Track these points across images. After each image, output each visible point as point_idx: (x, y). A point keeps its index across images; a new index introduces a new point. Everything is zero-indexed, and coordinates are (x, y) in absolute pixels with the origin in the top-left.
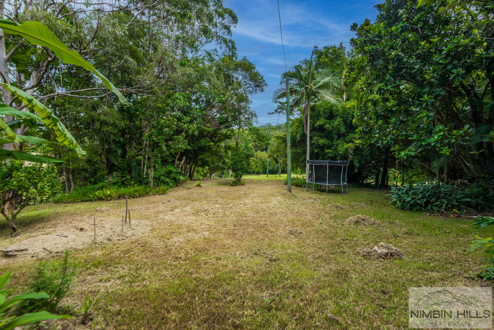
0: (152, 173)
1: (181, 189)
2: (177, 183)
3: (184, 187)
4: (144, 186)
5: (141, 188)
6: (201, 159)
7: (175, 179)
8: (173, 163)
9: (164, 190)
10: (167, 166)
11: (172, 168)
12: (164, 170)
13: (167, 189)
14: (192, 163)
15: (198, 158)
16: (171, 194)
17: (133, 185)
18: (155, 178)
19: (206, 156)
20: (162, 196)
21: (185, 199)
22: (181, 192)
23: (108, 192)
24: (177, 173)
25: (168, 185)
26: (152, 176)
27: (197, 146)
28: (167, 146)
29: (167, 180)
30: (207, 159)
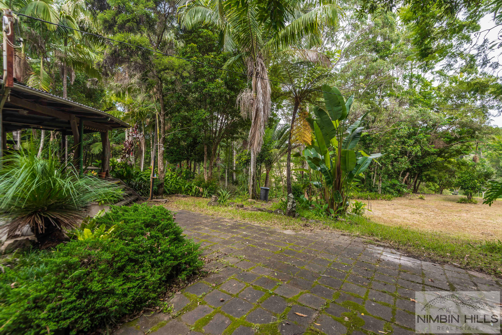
0: (380, 185)
1: (404, 199)
2: (400, 194)
3: (407, 198)
4: (375, 193)
5: (373, 194)
6: (426, 175)
7: (399, 191)
8: (397, 178)
9: (389, 198)
10: (392, 180)
11: (396, 182)
12: (389, 182)
13: (392, 197)
14: (416, 178)
15: (423, 174)
16: (396, 201)
17: (366, 191)
18: (382, 188)
19: (431, 172)
20: (388, 202)
21: (406, 206)
22: (404, 201)
23: (352, 194)
24: (401, 186)
25: (393, 194)
26: (381, 186)
27: (421, 163)
28: (392, 165)
29: (392, 190)
30: (432, 175)
